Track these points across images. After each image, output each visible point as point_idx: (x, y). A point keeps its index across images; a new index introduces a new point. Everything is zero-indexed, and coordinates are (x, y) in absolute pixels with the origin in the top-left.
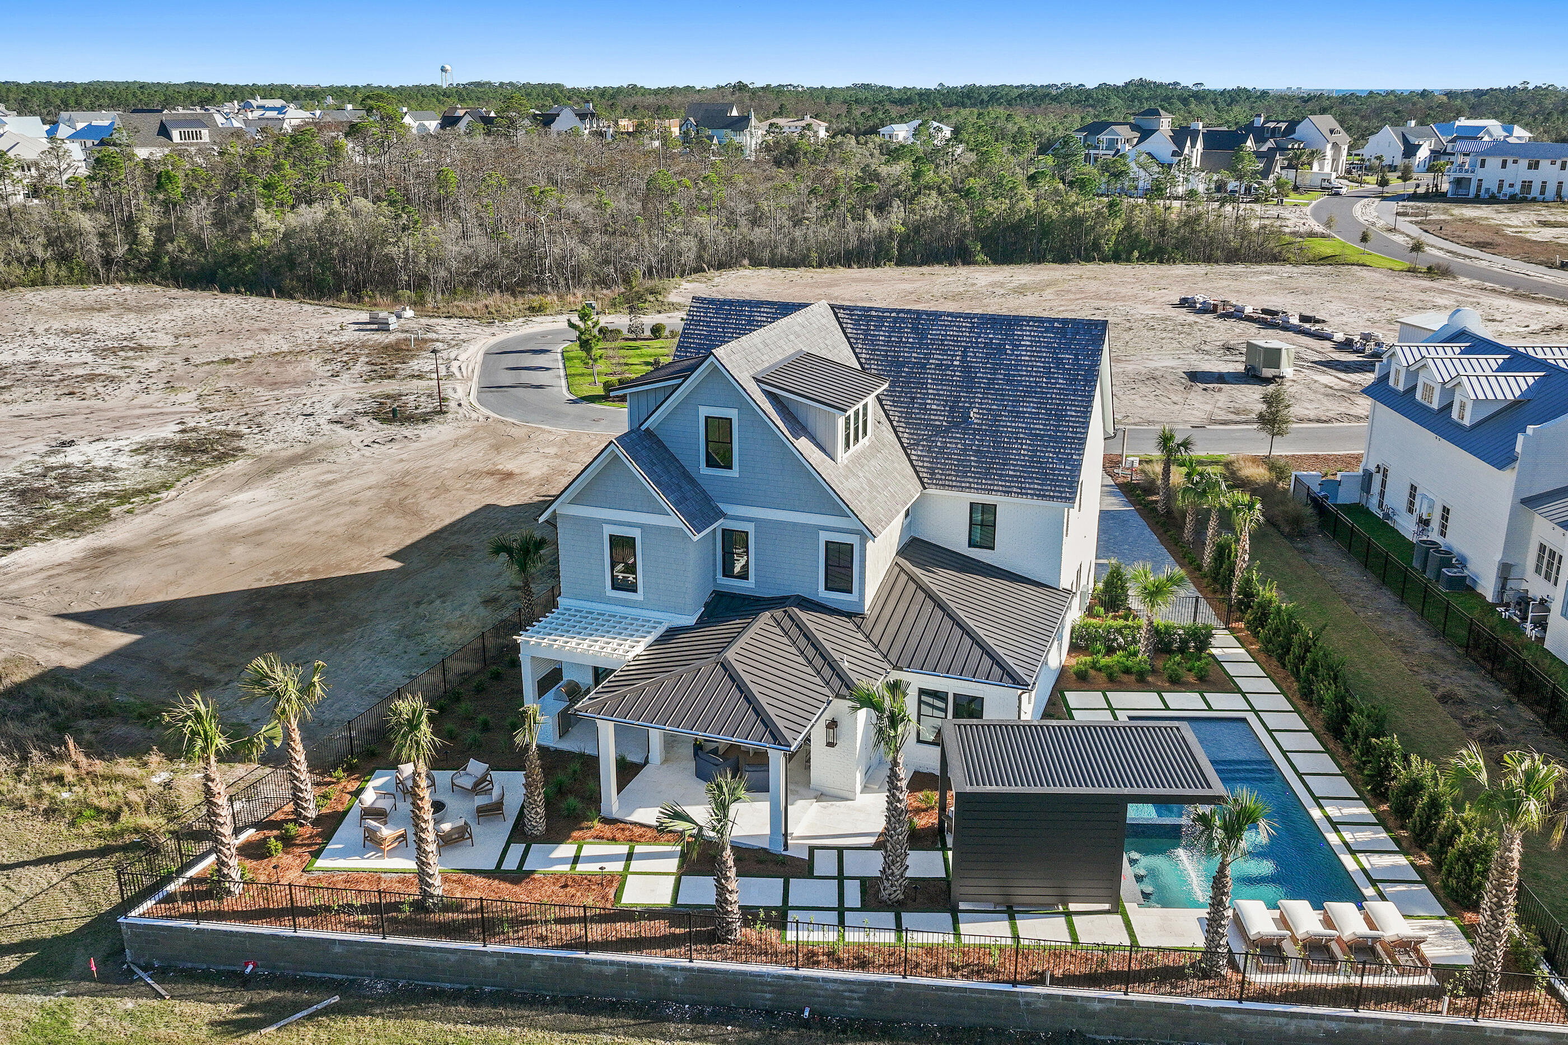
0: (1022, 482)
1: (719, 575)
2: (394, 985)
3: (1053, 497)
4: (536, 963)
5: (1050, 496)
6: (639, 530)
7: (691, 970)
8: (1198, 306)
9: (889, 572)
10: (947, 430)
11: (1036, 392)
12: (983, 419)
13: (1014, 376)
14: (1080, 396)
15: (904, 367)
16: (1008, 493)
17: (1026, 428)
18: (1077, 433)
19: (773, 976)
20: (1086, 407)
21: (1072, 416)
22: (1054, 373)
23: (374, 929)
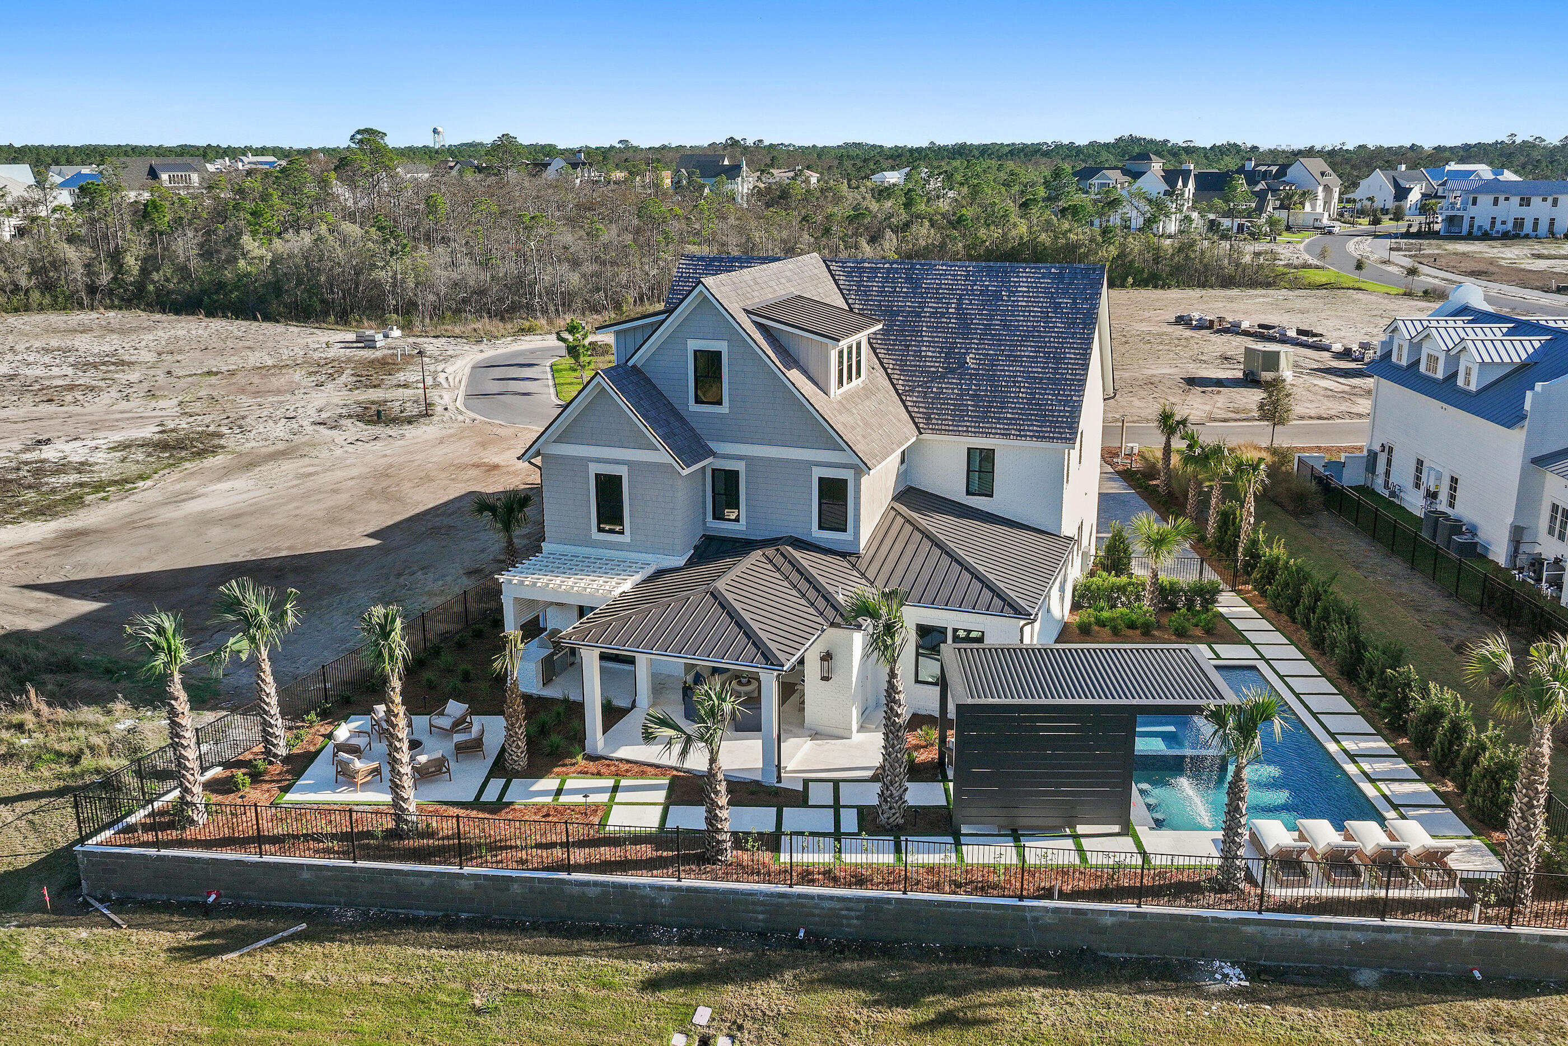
0: (1020, 425)
1: (709, 518)
2: (365, 913)
3: (1053, 438)
4: (516, 886)
5: (1049, 437)
6: (626, 468)
7: (679, 889)
8: (1194, 323)
9: (885, 516)
10: (943, 376)
11: (1033, 336)
12: (979, 365)
13: (1011, 321)
14: (1079, 339)
15: (898, 315)
16: (1006, 436)
17: (1023, 372)
18: (1076, 374)
19: (766, 895)
20: (1086, 349)
21: (1071, 358)
22: (1052, 317)
23: (345, 854)
